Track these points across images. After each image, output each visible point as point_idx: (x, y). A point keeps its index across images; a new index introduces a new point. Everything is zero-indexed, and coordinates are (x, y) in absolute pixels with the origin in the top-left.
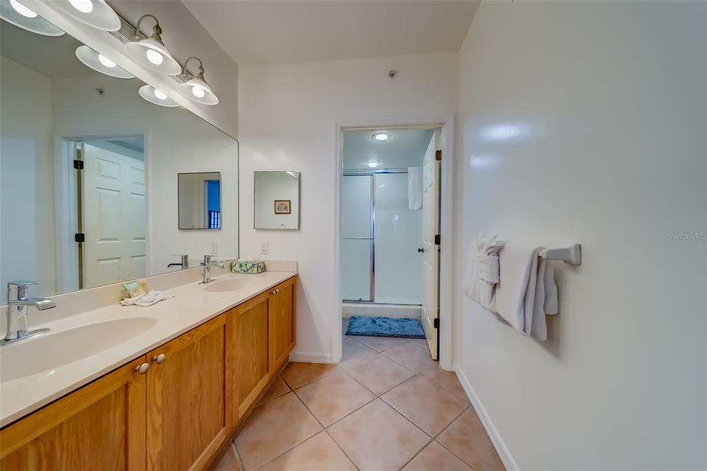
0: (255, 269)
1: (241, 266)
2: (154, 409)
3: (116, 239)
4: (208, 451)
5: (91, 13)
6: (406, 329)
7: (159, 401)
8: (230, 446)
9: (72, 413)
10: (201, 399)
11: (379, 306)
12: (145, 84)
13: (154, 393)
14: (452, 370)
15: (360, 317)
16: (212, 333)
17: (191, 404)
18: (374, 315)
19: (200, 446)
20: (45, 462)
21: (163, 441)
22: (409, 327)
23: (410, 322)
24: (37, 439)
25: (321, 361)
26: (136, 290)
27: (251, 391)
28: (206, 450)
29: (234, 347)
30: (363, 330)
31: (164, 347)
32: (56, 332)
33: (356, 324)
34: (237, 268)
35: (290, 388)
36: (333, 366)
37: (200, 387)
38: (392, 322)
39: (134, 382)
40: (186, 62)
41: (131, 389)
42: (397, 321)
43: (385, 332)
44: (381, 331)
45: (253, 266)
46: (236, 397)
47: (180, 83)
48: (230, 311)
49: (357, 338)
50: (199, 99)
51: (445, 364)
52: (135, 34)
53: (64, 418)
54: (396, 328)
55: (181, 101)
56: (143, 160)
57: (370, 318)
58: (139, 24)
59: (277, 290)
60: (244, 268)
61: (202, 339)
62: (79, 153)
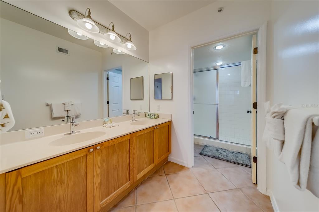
0: (154, 117)
1: (149, 115)
2: (97, 167)
3: (118, 103)
4: (121, 189)
5: (91, 29)
6: (238, 159)
7: (99, 163)
8: (135, 190)
9: (67, 160)
10: (118, 167)
11: (222, 142)
12: (113, 48)
13: (97, 161)
14: (268, 194)
15: (210, 146)
16: (123, 142)
17: (114, 168)
18: (219, 146)
19: (118, 186)
20: (59, 174)
21: (101, 179)
22: (240, 158)
23: (242, 155)
24: (57, 166)
25: (182, 165)
26: (108, 122)
27: (144, 169)
28: (121, 188)
29: (134, 149)
30: (209, 153)
31: (101, 144)
32: (82, 133)
33: (207, 149)
34: (147, 116)
35: (165, 174)
36: (188, 168)
37: (118, 162)
38: (229, 152)
39: (89, 155)
40: (126, 36)
41: (88, 157)
42: (233, 153)
43: (222, 157)
44: (221, 156)
45: (153, 115)
46: (135, 170)
47: (123, 44)
48: (132, 134)
49: (204, 157)
50: (129, 49)
51: (261, 188)
52: (108, 31)
53: (64, 161)
54: (231, 156)
55: (125, 51)
56: (121, 74)
57: (216, 148)
58: (109, 27)
59: (158, 127)
60: (150, 116)
61: (118, 143)
62: (108, 75)
